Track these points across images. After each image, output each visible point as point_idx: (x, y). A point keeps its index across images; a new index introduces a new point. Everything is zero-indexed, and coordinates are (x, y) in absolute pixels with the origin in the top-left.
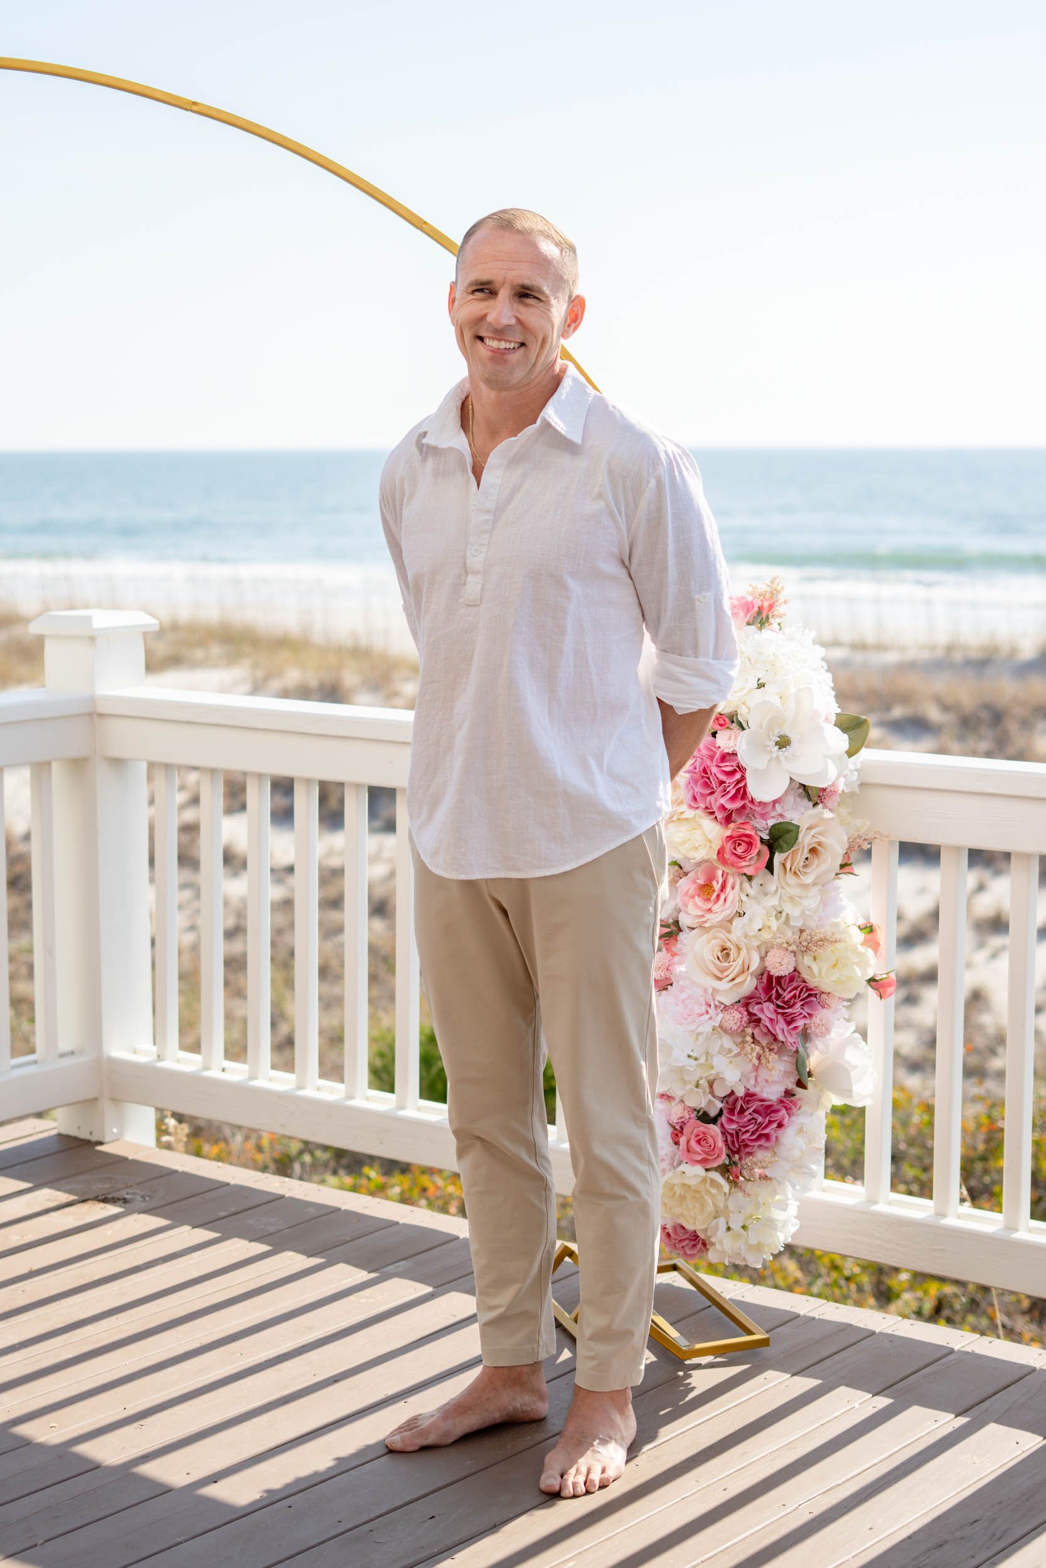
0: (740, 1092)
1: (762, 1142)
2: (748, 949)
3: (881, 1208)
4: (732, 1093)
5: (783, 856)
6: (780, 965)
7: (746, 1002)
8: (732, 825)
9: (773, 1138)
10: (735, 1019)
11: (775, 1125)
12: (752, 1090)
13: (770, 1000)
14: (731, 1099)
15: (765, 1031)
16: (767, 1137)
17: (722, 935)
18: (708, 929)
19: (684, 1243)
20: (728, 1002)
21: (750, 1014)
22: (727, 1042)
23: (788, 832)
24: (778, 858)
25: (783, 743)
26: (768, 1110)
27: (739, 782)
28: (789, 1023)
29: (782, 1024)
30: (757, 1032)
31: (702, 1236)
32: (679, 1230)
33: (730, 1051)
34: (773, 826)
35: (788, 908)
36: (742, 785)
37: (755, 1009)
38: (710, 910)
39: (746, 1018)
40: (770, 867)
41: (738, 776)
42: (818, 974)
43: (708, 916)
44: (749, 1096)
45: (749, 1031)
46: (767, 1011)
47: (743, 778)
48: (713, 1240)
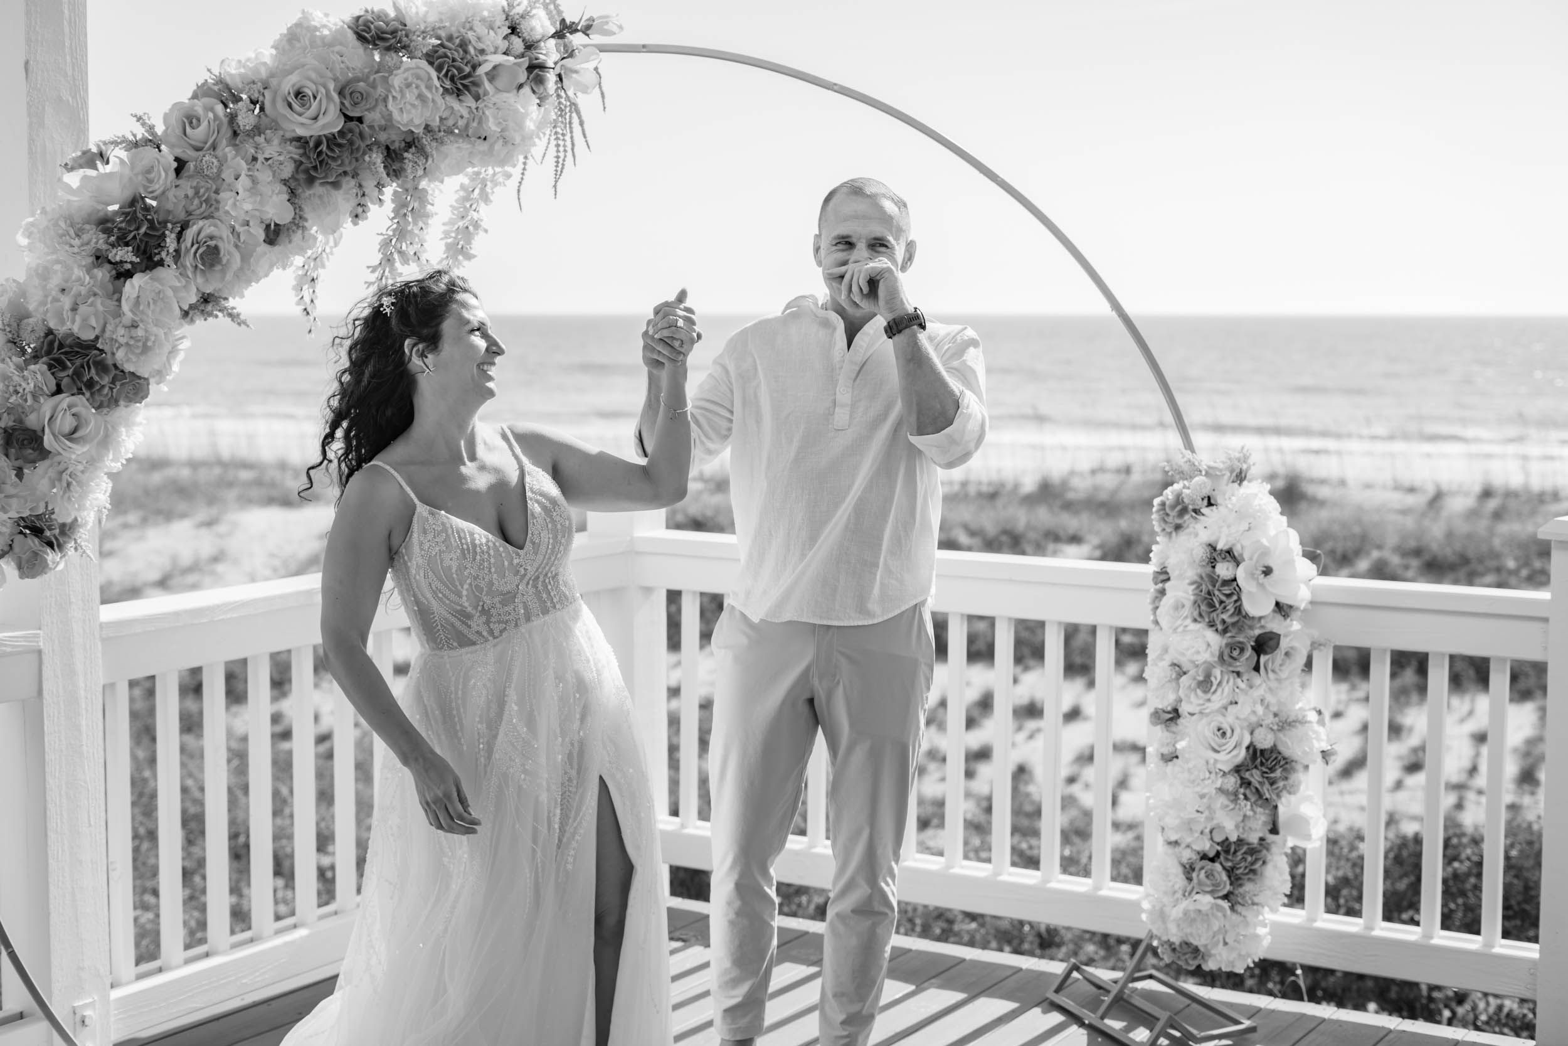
0: (1233, 838)
1: (1251, 876)
2: (1242, 729)
3: (1319, 924)
4: (1227, 839)
5: (1267, 657)
6: (1264, 740)
7: (1238, 769)
8: (1229, 635)
9: (1259, 872)
10: (1232, 782)
11: (1261, 862)
12: (1242, 836)
13: (1256, 767)
14: (1226, 844)
15: (1254, 790)
16: (1253, 871)
17: (1220, 718)
18: (1207, 715)
19: (1187, 956)
20: (1226, 769)
21: (1242, 778)
22: (1222, 800)
23: (1271, 639)
24: (1263, 659)
25: (1267, 571)
26: (1252, 851)
27: (1236, 601)
28: (1272, 784)
29: (1267, 785)
30: (1248, 792)
31: (1202, 949)
32: (1184, 946)
33: (1227, 806)
34: (1260, 635)
35: (1270, 698)
36: (1238, 604)
37: (1247, 775)
38: (1209, 700)
39: (1239, 782)
40: (1257, 669)
41: (1235, 598)
42: (1291, 746)
43: (1208, 704)
44: (1240, 841)
45: (1242, 790)
46: (1255, 777)
47: (1239, 599)
48: (1213, 952)
